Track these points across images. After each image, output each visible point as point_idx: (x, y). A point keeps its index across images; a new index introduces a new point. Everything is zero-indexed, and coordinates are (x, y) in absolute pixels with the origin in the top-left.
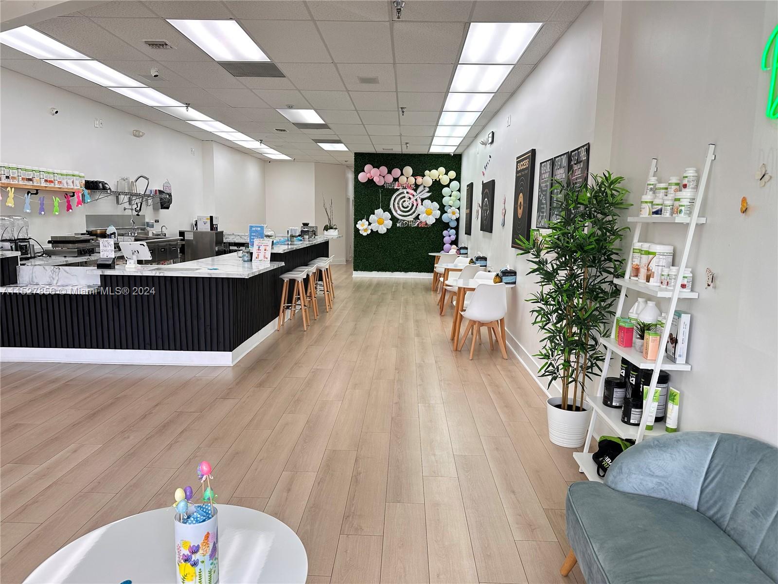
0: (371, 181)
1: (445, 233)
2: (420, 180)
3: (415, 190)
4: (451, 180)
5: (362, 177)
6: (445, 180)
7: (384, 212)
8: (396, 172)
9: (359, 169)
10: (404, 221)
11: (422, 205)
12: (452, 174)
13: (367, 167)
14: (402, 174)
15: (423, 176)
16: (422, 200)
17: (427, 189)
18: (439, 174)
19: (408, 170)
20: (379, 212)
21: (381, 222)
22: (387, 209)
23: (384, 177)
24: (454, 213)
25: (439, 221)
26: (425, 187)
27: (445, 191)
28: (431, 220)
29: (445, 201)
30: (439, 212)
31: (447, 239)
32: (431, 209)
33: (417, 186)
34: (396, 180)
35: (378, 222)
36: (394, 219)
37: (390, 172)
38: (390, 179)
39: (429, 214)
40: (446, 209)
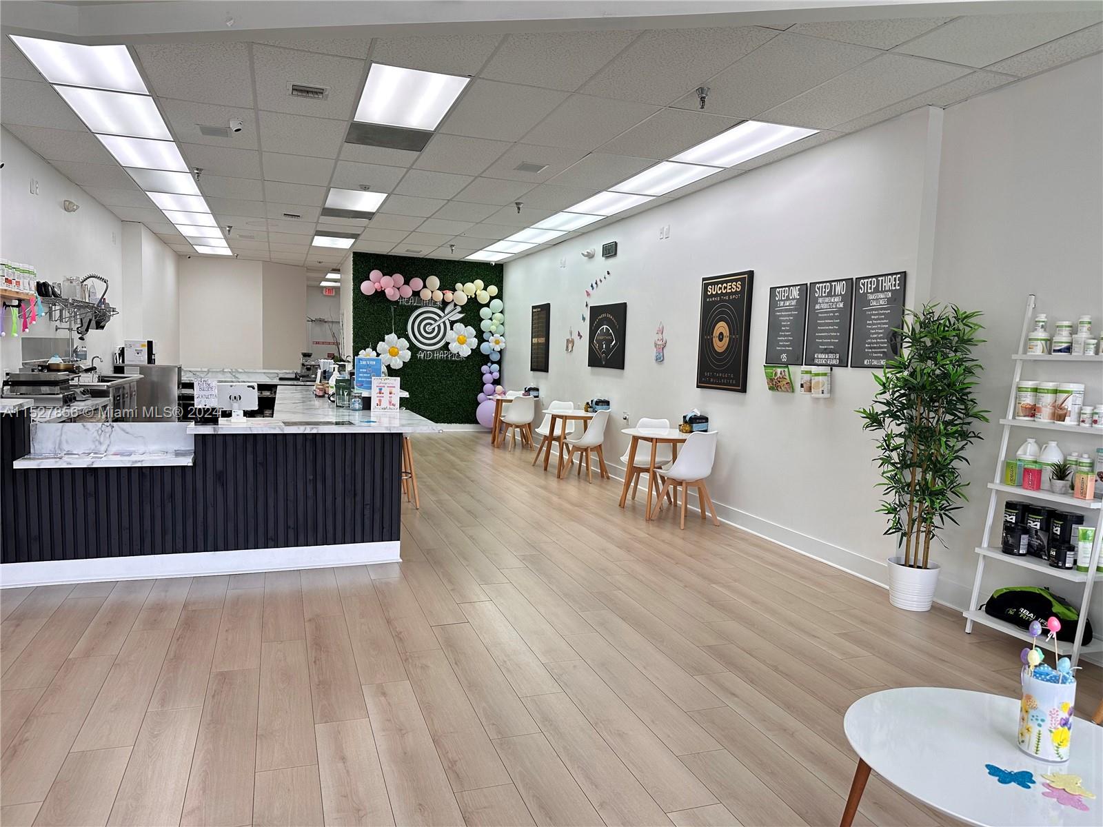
0: (380, 294)
1: (484, 368)
2: (449, 295)
3: (443, 310)
4: (492, 298)
5: (367, 288)
6: (483, 297)
7: (399, 338)
8: (417, 283)
9: (360, 276)
10: (427, 351)
11: (452, 329)
12: (493, 290)
13: (375, 274)
14: (425, 286)
15: (454, 290)
16: (452, 323)
17: (459, 309)
18: (475, 288)
19: (434, 281)
20: (391, 337)
21: (394, 353)
22: (402, 334)
23: (398, 289)
24: (497, 342)
25: (476, 352)
26: (455, 305)
27: (484, 312)
28: (465, 351)
29: (485, 325)
30: (475, 341)
31: (487, 378)
32: (465, 336)
33: (445, 304)
34: (416, 294)
35: (390, 352)
36: (412, 348)
37: (407, 283)
38: (408, 292)
39: (462, 343)
40: (485, 336)
